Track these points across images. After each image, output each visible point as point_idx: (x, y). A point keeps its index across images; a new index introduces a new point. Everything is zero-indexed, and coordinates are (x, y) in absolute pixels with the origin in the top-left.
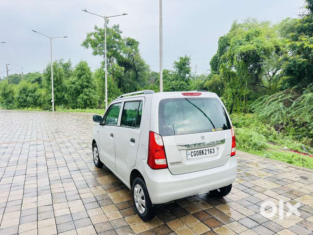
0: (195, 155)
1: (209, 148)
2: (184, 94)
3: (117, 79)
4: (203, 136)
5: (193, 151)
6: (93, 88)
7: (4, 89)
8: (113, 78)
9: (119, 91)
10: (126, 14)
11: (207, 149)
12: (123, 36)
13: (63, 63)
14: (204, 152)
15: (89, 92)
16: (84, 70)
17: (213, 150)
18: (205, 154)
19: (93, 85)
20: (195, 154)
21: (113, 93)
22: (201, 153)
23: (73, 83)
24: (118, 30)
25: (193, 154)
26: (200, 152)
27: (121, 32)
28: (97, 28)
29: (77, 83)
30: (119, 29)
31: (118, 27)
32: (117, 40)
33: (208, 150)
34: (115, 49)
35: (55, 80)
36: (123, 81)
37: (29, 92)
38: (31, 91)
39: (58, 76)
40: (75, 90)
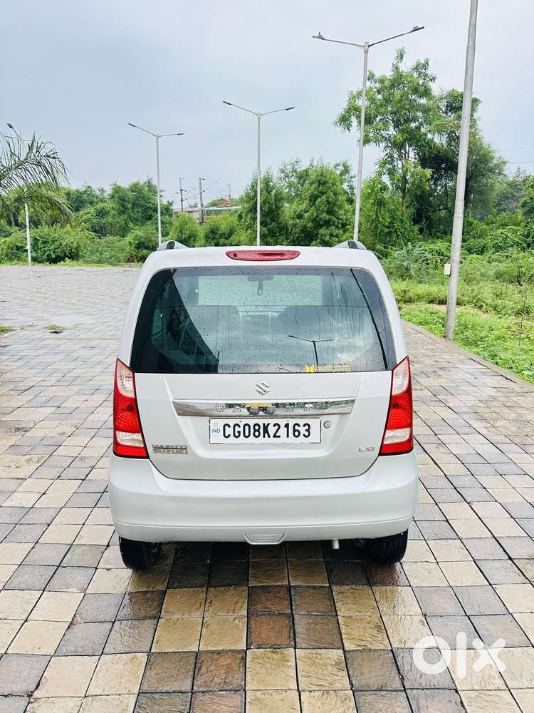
0: (237, 434)
1: (292, 422)
2: (234, 256)
3: (413, 201)
4: (262, 384)
5: (232, 422)
6: (340, 226)
7: (181, 231)
8: (403, 198)
9: (413, 232)
10: (419, 27)
11: (282, 422)
12: (435, 89)
13: (299, 170)
14: (272, 430)
15: (331, 235)
16: (325, 183)
17: (307, 427)
18: (275, 436)
19: (342, 220)
20: (239, 432)
21: (398, 236)
22: (258, 431)
23: (300, 216)
24: (426, 75)
25: (229, 431)
26: (257, 428)
27: (433, 79)
28: (373, 75)
29: (306, 215)
30: (429, 72)
31: (425, 66)
32: (423, 101)
33: (287, 426)
34: (413, 125)
35: (266, 210)
36: (430, 206)
37: (221, 237)
38: (224, 234)
39: (273, 200)
40: (302, 231)
